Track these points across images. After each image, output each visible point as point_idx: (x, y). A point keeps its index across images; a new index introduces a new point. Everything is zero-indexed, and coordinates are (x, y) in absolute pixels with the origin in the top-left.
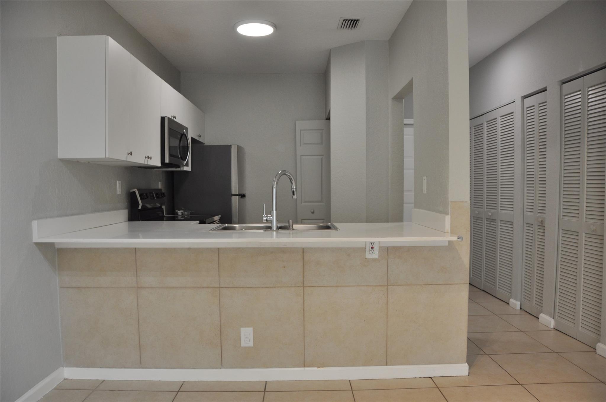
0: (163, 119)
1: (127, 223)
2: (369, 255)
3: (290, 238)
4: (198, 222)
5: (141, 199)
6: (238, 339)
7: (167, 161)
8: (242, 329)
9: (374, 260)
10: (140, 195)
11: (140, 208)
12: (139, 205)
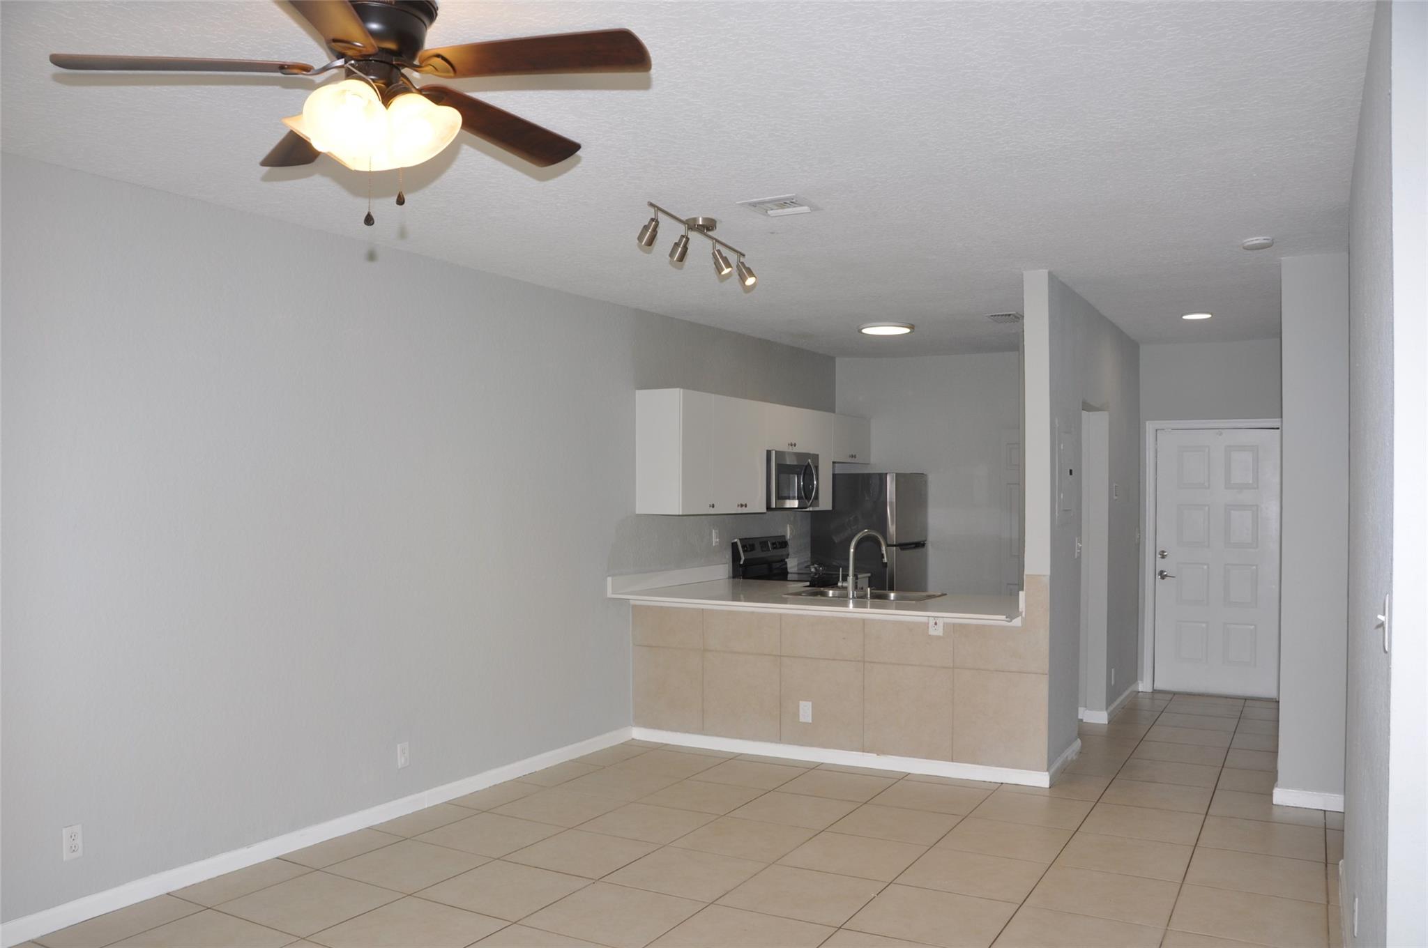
0: (769, 453)
1: (731, 580)
2: (932, 632)
3: (867, 608)
4: (808, 584)
5: (744, 551)
6: (797, 714)
7: (773, 506)
8: (801, 702)
9: (938, 638)
10: (743, 547)
11: (742, 563)
12: (740, 559)
